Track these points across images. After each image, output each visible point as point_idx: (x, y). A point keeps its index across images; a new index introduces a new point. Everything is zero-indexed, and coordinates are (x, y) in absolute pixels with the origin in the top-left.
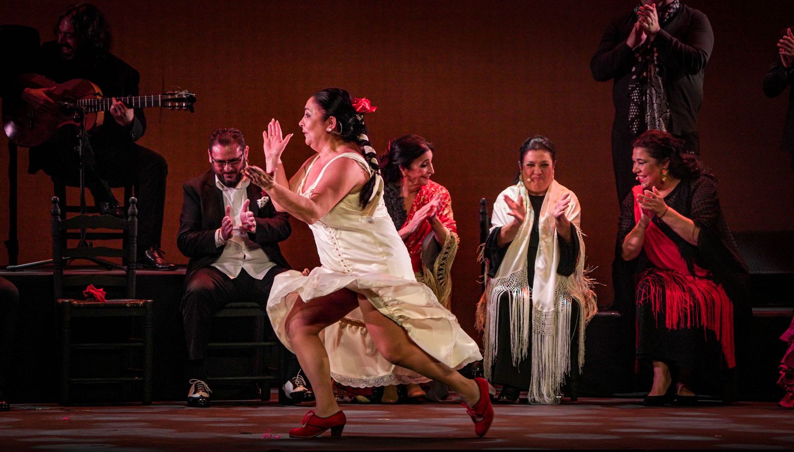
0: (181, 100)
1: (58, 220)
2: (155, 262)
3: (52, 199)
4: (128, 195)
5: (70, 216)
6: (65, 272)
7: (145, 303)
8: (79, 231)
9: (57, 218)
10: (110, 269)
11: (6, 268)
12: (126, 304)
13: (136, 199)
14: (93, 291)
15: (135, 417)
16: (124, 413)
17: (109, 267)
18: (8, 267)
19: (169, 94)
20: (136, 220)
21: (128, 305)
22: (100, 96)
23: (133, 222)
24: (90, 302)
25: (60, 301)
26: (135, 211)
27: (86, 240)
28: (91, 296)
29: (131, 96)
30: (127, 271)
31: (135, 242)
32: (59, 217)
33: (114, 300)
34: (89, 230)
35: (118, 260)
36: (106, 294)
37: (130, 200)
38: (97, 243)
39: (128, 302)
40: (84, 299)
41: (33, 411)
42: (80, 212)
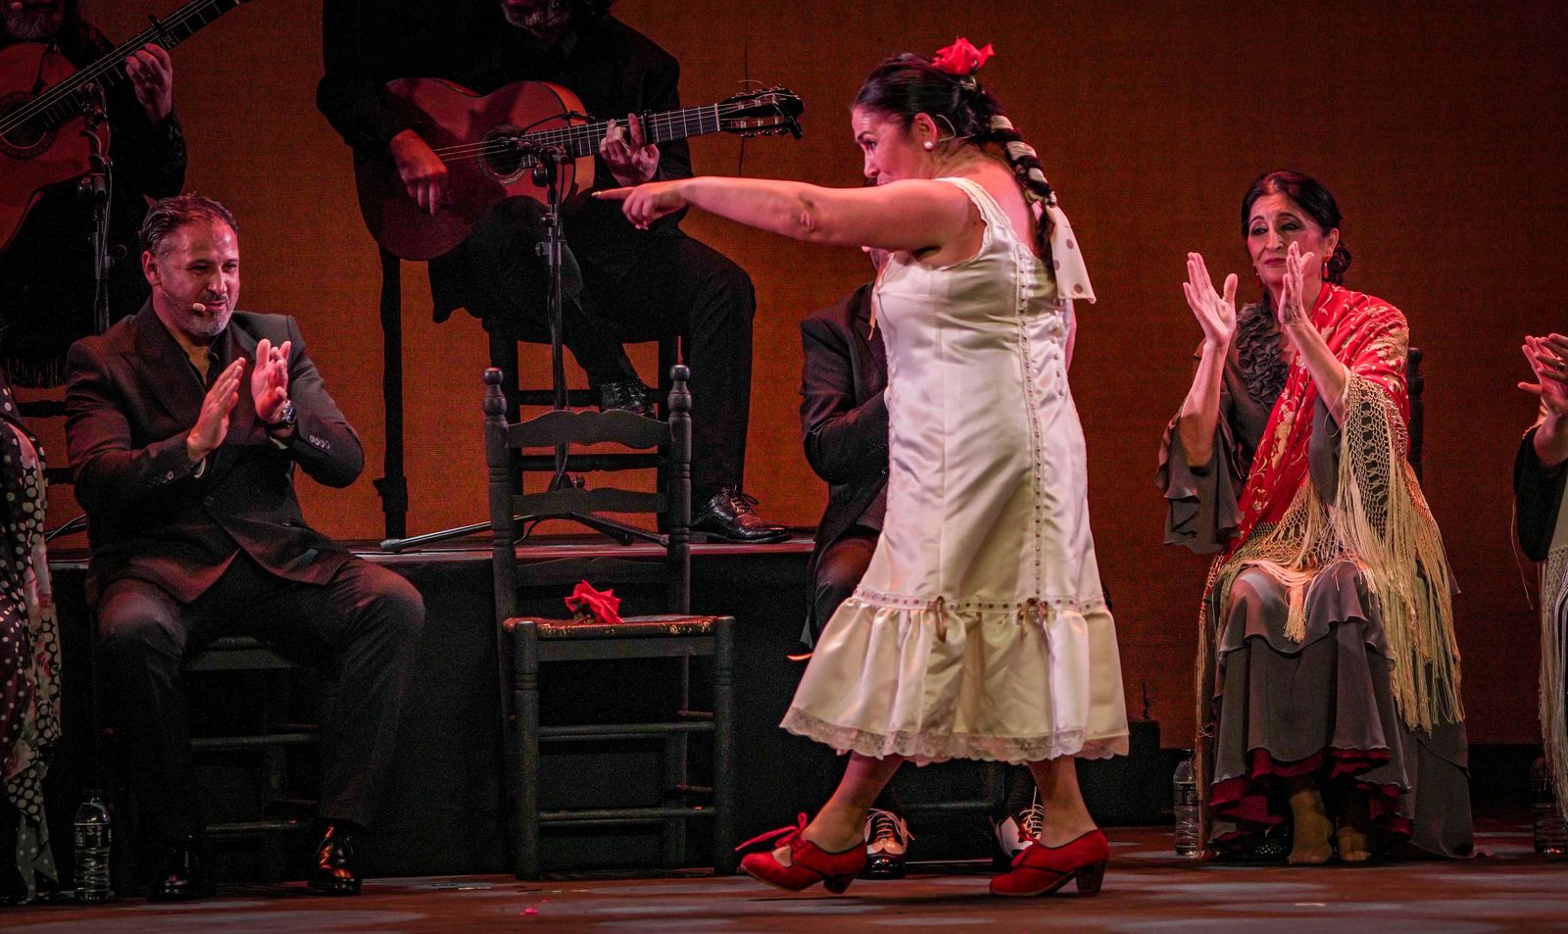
0: (767, 111)
1: (501, 424)
2: (735, 524)
3: (487, 374)
4: (666, 362)
5: (530, 414)
6: (522, 552)
7: (715, 625)
8: (550, 451)
9: (499, 420)
10: (627, 543)
11: (379, 546)
12: (668, 627)
13: (687, 369)
14: (590, 598)
15: (696, 904)
16: (669, 895)
17: (624, 537)
18: (383, 544)
19: (737, 100)
20: (689, 420)
21: (673, 630)
22: (578, 117)
23: (680, 426)
24: (582, 623)
25: (510, 623)
26: (684, 399)
27: (570, 474)
28: (587, 610)
29: (648, 114)
30: (670, 547)
31: (688, 474)
32: (503, 417)
33: (639, 619)
34: (575, 448)
35: (647, 521)
36: (621, 603)
37: (673, 371)
38: (595, 480)
39: (672, 622)
40: (568, 616)
41: (452, 895)
42: (550, 403)
